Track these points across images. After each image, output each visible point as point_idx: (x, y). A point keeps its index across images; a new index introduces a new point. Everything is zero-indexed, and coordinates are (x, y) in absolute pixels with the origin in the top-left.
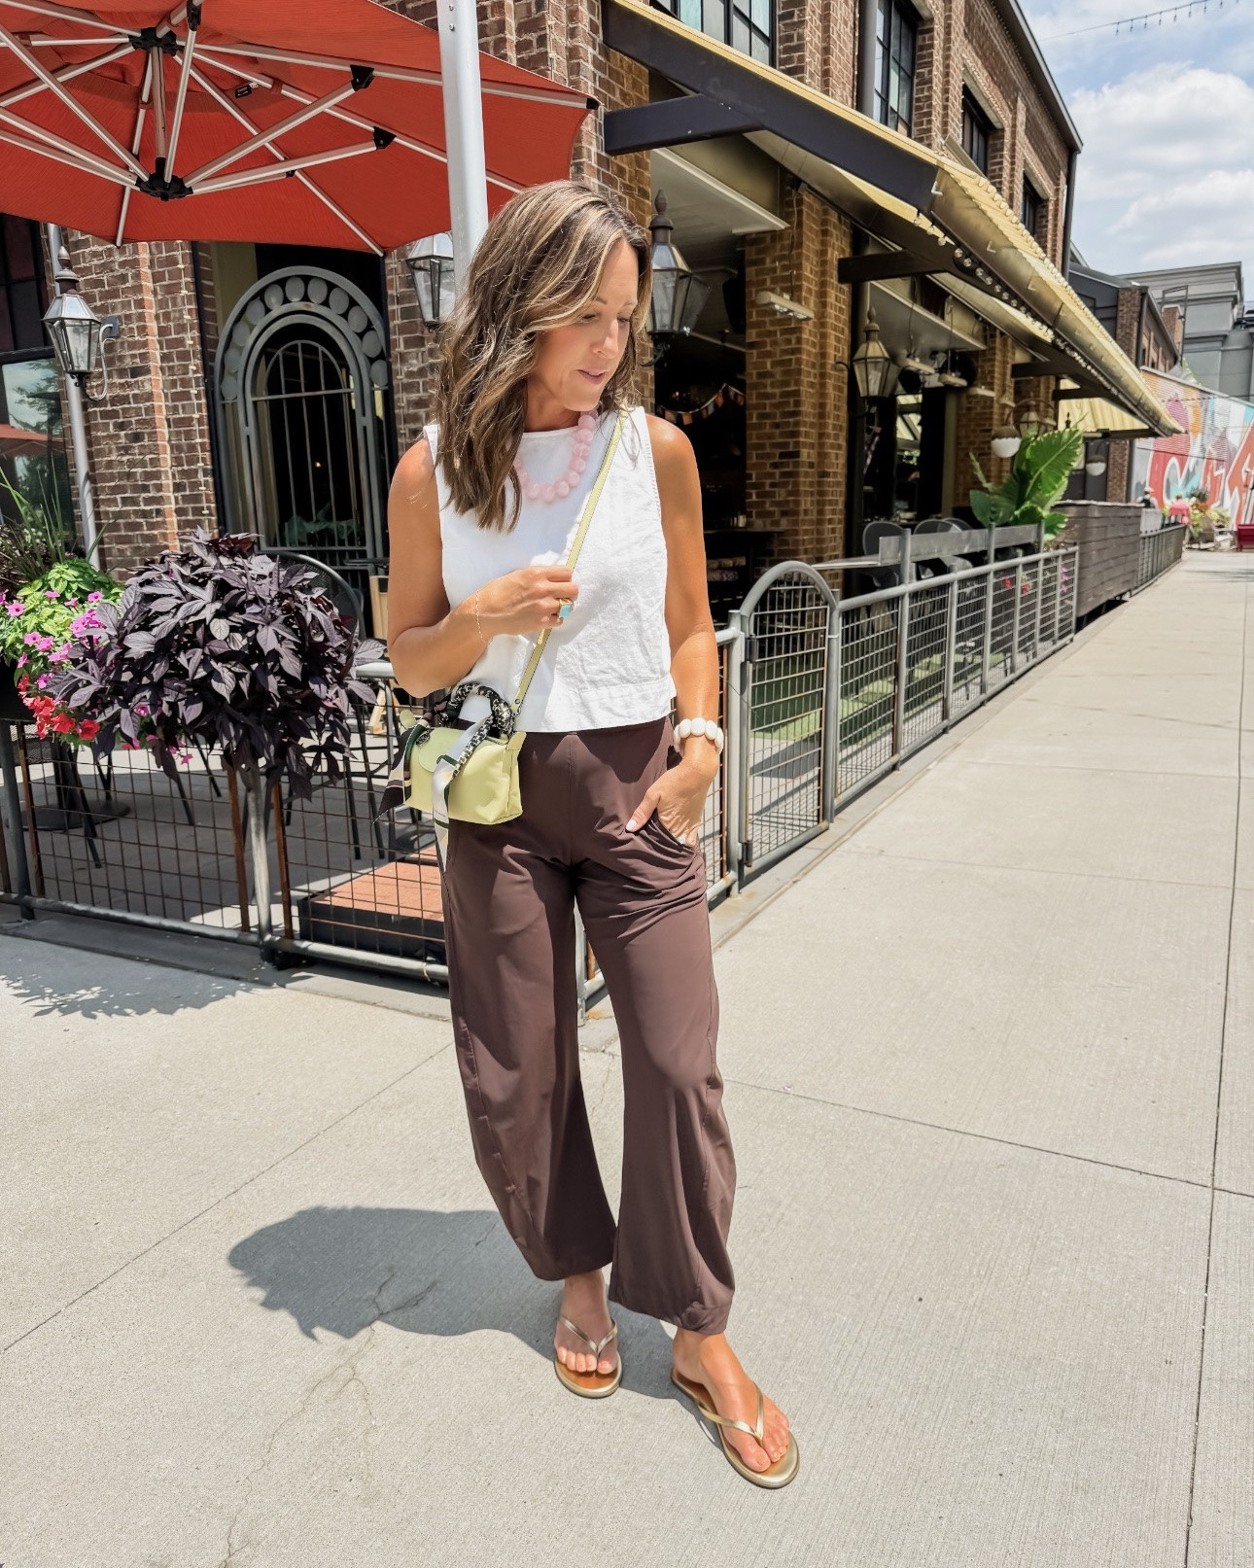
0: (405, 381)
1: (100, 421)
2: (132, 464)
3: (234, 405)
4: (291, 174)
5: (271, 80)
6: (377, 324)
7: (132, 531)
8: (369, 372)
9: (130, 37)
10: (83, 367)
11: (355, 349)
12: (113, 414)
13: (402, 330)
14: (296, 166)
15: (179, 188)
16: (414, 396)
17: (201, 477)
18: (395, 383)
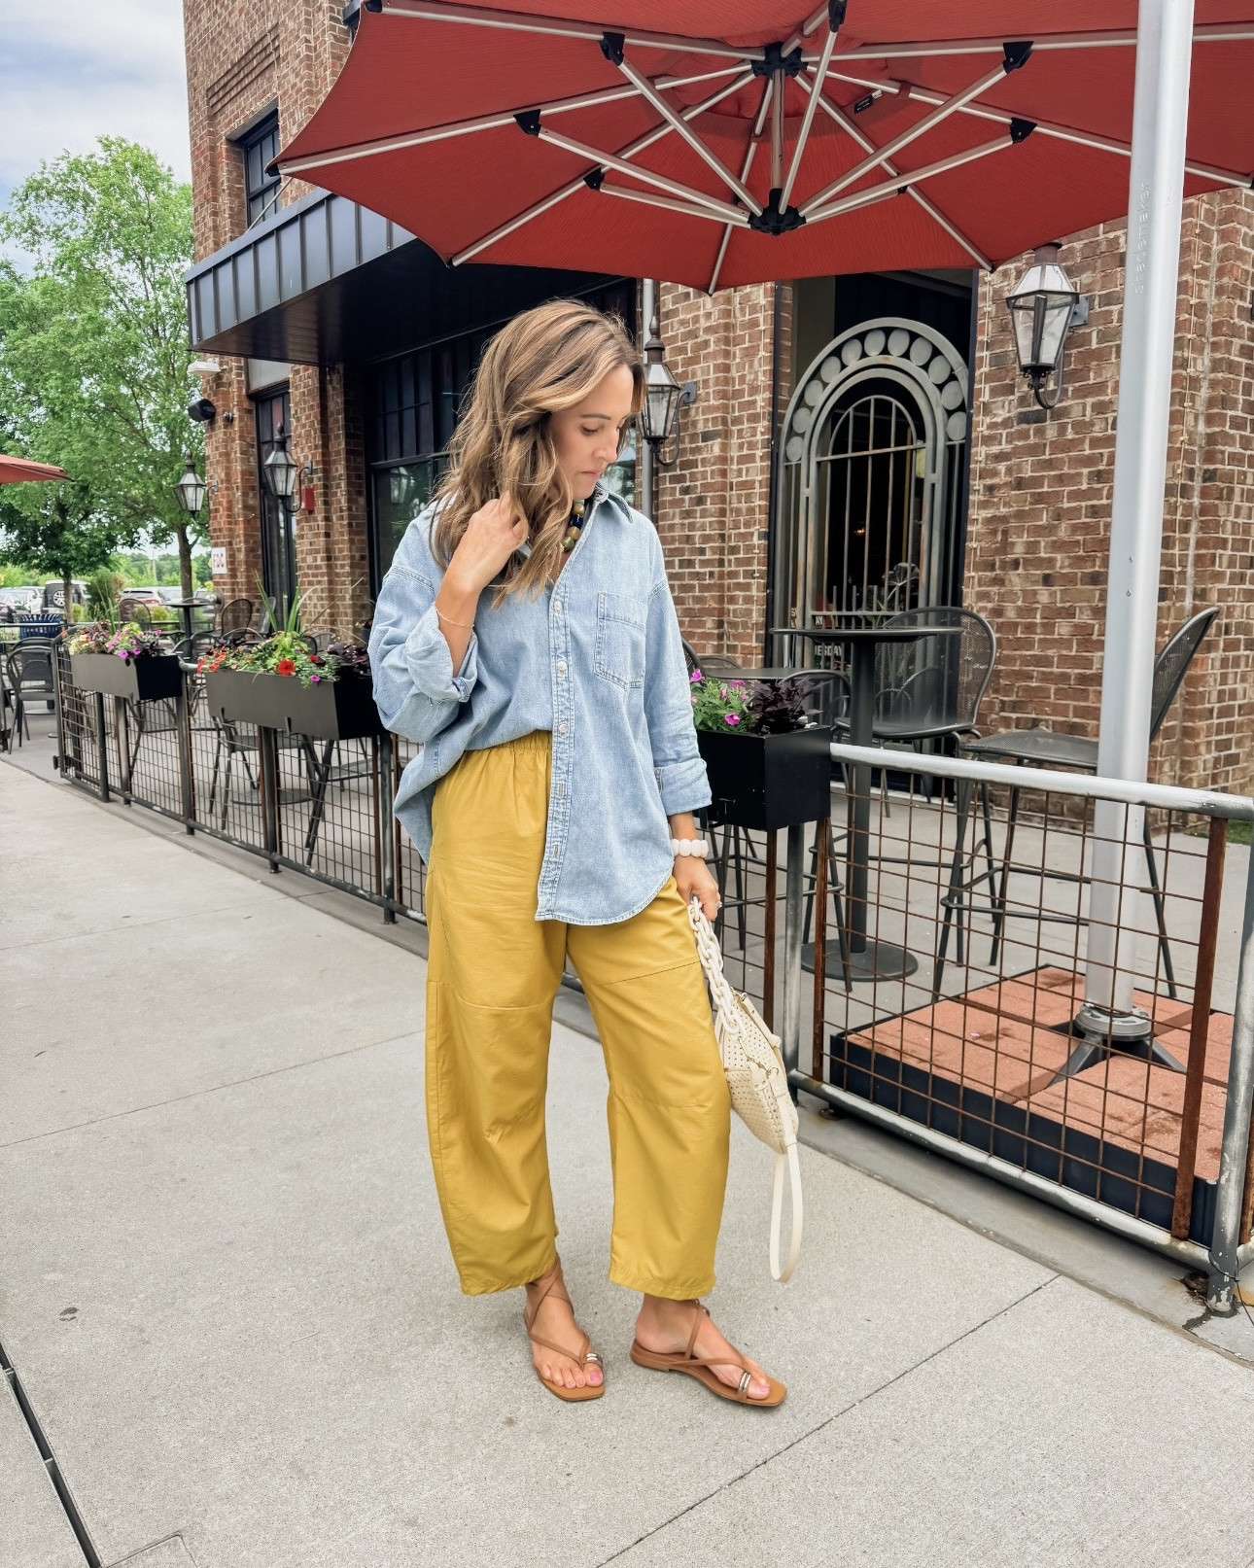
0: (986, 433)
1: (668, 485)
2: (692, 527)
3: (798, 466)
4: (902, 190)
5: (898, 84)
6: (961, 372)
7: (686, 592)
8: (945, 425)
9: (753, 62)
10: (660, 433)
11: (933, 402)
12: (680, 479)
13: (989, 378)
14: (908, 181)
15: (794, 217)
16: (995, 449)
17: (756, 540)
18: (974, 435)
